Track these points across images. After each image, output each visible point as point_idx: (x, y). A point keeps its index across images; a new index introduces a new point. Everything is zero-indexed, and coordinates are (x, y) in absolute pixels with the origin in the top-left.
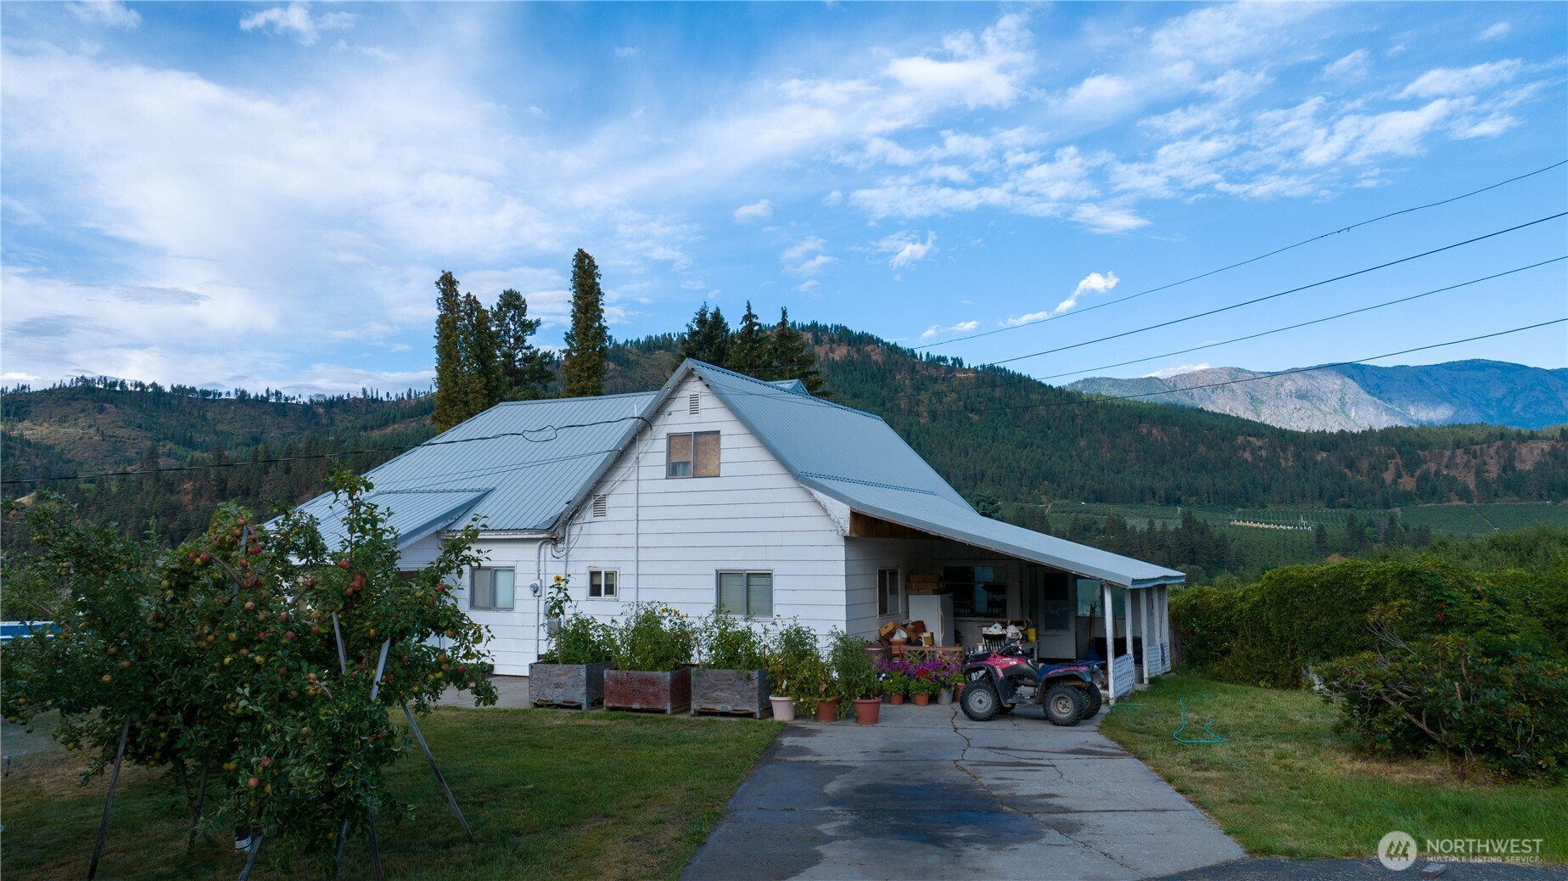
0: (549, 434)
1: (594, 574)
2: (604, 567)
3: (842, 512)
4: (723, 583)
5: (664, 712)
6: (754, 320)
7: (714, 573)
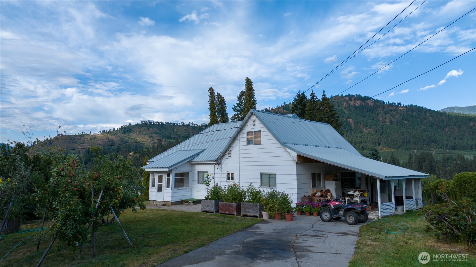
0: (211, 133)
1: (228, 174)
2: (231, 172)
3: (294, 155)
4: (263, 177)
5: (234, 215)
6: (314, 95)
7: (260, 173)
